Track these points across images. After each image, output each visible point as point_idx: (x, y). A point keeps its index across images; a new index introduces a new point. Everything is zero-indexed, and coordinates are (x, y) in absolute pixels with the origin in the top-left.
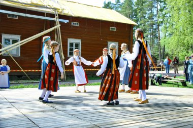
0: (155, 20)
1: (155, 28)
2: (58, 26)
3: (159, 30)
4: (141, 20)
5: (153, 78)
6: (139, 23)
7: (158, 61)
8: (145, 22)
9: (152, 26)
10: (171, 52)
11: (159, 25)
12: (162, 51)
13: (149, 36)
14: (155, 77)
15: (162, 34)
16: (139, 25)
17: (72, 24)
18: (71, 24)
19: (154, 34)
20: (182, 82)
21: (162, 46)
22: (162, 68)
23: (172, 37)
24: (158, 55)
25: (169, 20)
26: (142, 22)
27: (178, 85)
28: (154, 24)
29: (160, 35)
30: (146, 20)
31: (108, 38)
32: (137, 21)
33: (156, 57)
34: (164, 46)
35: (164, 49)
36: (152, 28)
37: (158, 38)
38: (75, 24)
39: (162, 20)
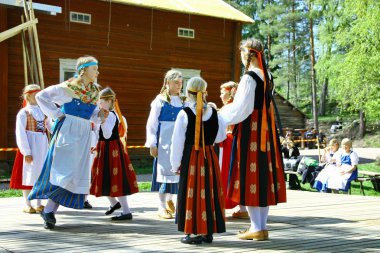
0: (301, 7)
1: (301, 30)
2: (31, 24)
3: (312, 36)
4: (263, 8)
5: (295, 169)
6: (258, 17)
7: (310, 122)
8: (276, 13)
9: (294, 26)
10: (343, 99)
11: (311, 24)
12: (319, 93)
13: (286, 53)
14: (300, 166)
15: (320, 47)
16: (257, 22)
17: (71, 20)
18: (68, 17)
19: (297, 47)
20: (373, 181)
21: (321, 79)
22: (321, 142)
23: (347, 59)
24: (310, 104)
25: (339, 8)
26: (267, 13)
27: (363, 188)
28: (300, 20)
29: (316, 50)
30: (277, 8)
31: (172, 58)
32: (251, 12)
33: (304, 110)
34: (327, 80)
35: (326, 89)
36: (294, 31)
37: (310, 57)
38: (81, 17)
39: (321, 8)
